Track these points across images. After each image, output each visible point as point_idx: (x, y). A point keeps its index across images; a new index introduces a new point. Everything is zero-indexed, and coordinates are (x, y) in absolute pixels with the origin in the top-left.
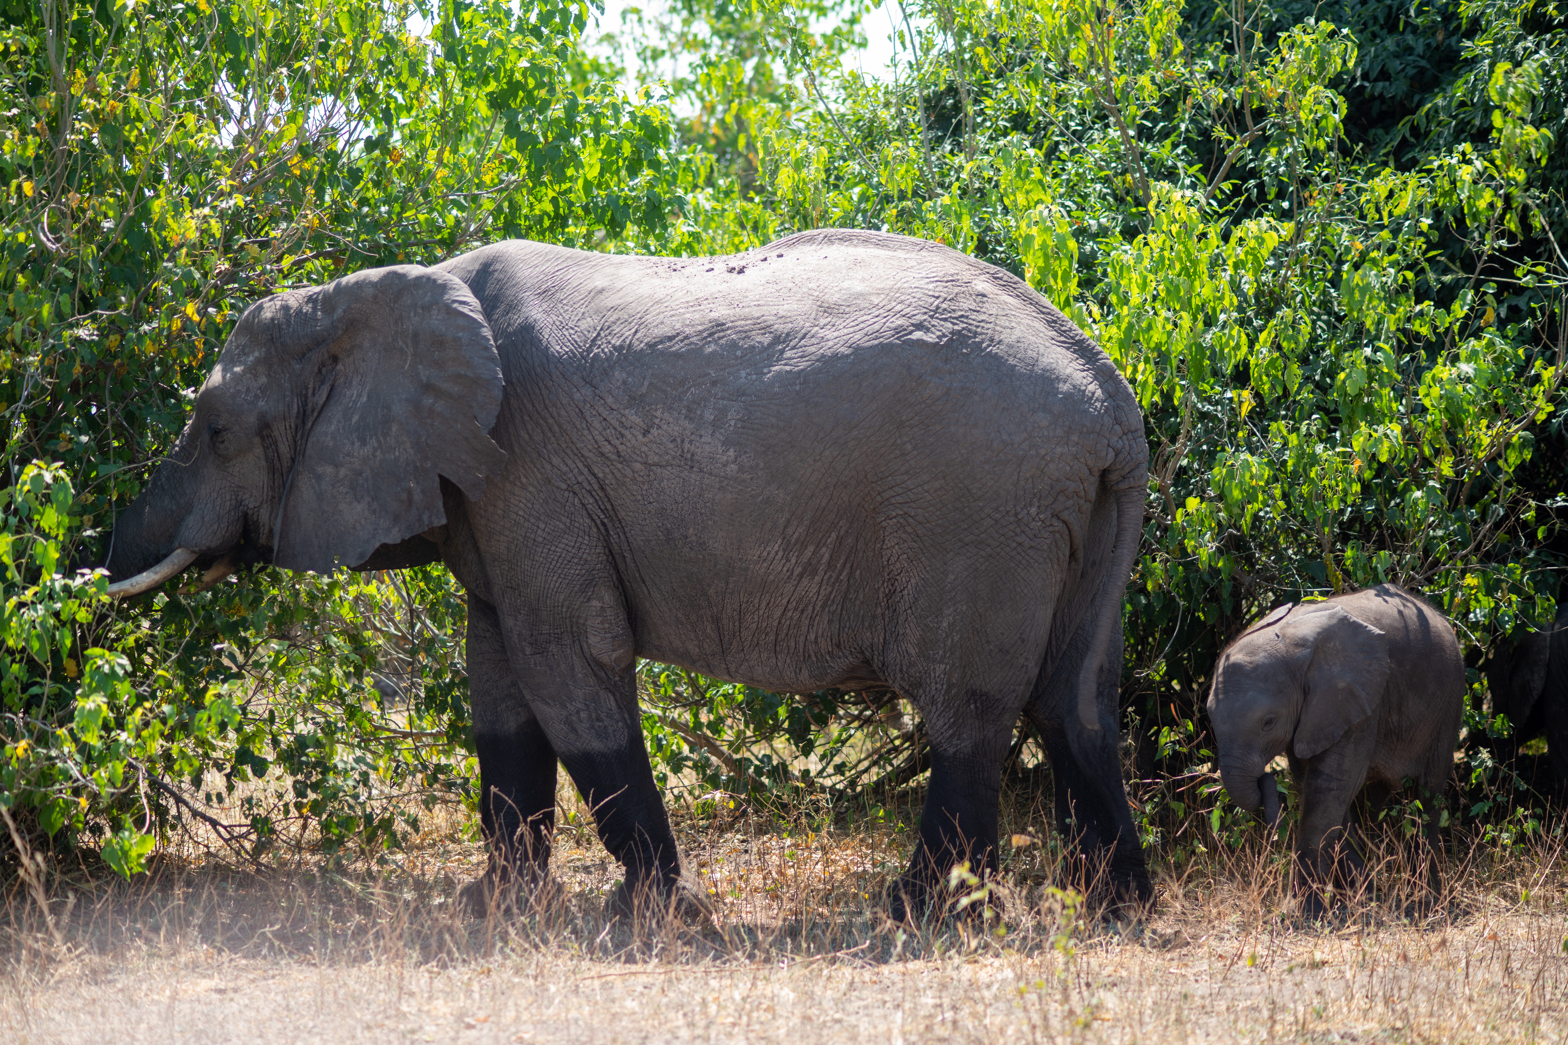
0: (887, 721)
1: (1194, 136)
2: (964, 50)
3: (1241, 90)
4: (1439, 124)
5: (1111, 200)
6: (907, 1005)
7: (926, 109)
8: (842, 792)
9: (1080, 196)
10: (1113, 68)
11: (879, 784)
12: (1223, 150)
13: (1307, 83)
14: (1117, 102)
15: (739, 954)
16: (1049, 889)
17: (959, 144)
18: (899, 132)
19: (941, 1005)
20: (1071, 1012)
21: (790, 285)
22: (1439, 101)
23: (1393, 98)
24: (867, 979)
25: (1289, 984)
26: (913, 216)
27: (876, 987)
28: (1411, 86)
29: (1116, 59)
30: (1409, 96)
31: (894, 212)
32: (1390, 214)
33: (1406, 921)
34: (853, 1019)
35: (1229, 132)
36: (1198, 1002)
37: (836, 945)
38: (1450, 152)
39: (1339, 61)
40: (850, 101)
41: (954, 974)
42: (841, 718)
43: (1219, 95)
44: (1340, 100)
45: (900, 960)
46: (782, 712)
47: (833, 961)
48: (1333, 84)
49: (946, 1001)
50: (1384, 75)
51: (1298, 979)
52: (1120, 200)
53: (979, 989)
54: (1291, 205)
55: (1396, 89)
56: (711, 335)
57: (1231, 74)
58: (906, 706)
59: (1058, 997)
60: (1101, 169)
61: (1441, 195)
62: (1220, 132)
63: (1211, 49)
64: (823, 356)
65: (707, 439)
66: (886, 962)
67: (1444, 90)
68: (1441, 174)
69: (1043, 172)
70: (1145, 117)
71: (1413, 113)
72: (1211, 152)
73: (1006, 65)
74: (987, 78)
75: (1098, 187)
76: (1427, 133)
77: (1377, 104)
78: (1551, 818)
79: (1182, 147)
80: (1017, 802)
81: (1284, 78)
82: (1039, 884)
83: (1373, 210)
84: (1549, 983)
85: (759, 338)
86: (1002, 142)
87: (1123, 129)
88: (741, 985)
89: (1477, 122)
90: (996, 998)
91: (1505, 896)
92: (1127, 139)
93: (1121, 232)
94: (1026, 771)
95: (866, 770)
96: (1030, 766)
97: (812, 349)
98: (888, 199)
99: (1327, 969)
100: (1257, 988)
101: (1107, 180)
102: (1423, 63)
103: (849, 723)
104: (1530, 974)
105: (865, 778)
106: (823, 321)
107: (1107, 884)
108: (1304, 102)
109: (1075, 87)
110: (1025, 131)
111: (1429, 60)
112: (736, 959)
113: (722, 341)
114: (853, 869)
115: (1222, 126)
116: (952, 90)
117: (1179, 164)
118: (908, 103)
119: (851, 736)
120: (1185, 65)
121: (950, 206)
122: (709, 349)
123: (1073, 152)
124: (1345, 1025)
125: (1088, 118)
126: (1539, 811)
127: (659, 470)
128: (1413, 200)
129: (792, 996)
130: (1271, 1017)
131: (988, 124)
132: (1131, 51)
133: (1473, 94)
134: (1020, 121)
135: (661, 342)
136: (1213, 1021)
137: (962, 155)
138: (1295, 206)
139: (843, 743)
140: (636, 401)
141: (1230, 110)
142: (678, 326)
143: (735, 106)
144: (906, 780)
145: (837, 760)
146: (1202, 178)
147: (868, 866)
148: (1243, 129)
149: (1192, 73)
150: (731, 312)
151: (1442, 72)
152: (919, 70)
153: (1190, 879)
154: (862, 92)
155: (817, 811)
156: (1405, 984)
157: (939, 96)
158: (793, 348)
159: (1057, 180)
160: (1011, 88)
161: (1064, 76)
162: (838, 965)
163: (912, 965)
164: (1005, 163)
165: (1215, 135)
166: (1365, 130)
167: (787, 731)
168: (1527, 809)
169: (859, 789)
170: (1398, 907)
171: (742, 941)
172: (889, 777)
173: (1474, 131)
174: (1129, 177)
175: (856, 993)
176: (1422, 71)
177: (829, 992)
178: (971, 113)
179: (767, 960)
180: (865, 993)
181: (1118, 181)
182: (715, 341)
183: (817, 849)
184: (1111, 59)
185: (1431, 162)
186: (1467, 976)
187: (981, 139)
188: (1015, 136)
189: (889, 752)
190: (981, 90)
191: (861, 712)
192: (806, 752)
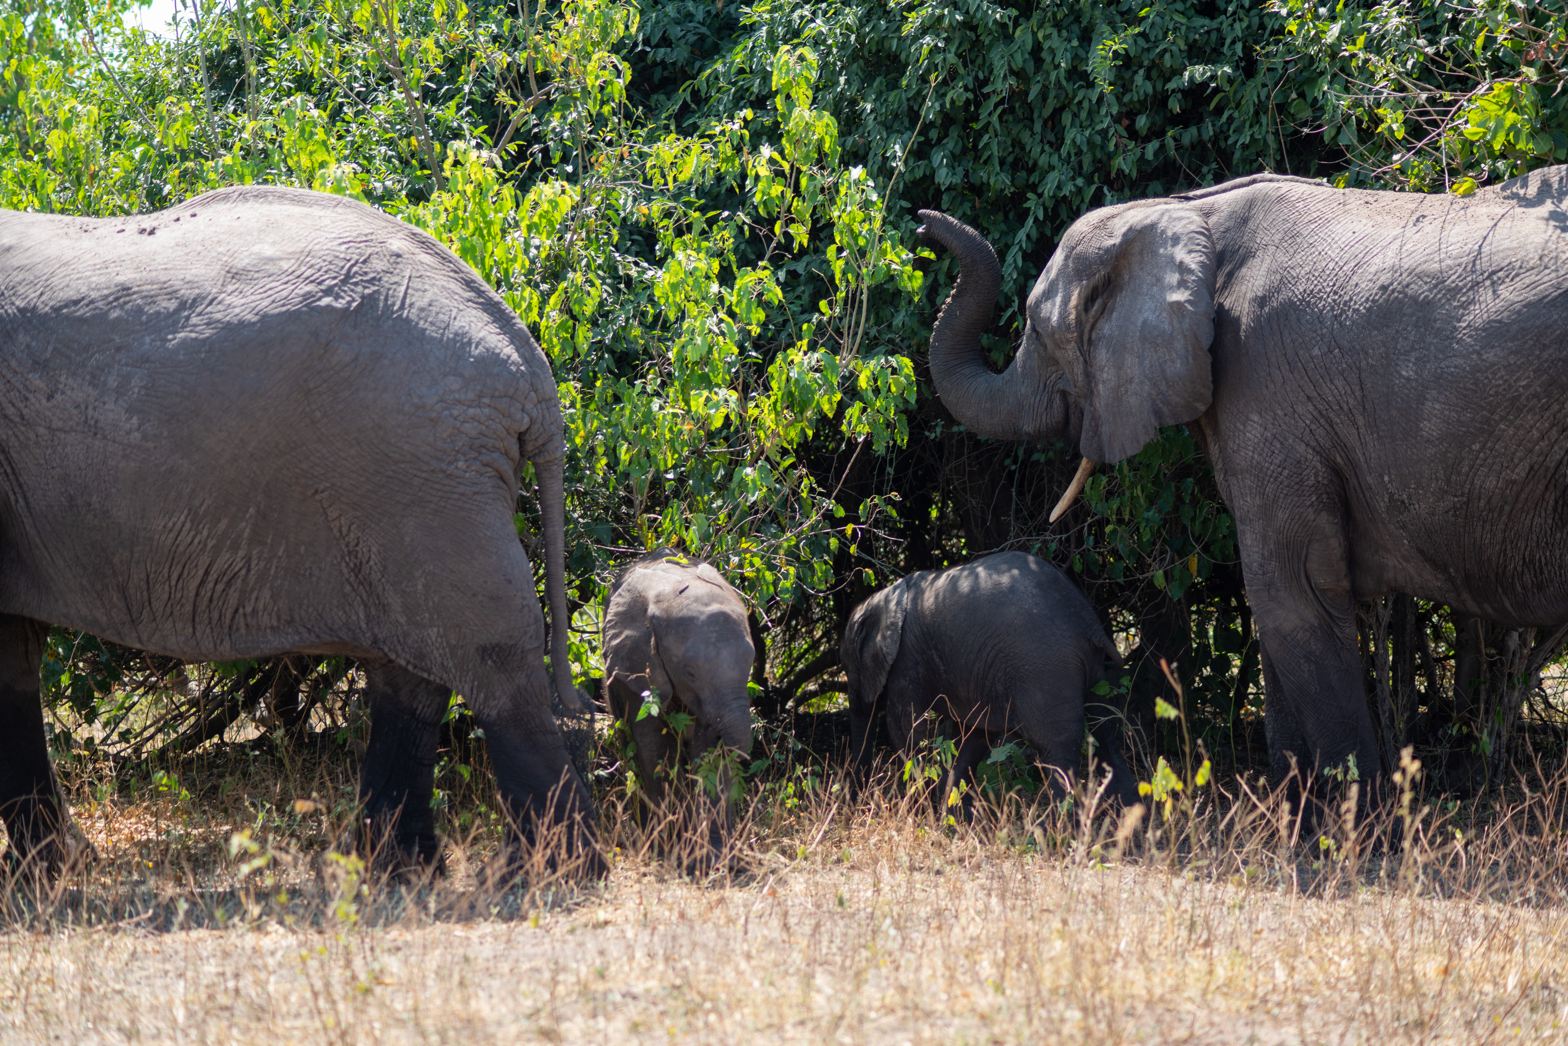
0: (172, 688)
1: (477, 98)
2: (247, 10)
3: (525, 55)
4: (719, 90)
5: (397, 162)
6: (190, 974)
7: (208, 69)
8: (126, 759)
9: (365, 158)
10: (397, 28)
11: (163, 751)
12: (508, 114)
13: (590, 49)
14: (402, 65)
15: (18, 926)
16: (331, 855)
17: (242, 104)
18: (181, 91)
19: (223, 974)
20: (354, 978)
21: (199, 248)
22: (719, 66)
23: (674, 64)
24: (150, 949)
25: (572, 945)
26: (196, 177)
27: (159, 957)
28: (692, 52)
29: (400, 21)
30: (690, 63)
31: (177, 172)
32: (675, 179)
33: (687, 879)
34: (134, 990)
35: (513, 97)
36: (481, 963)
37: (117, 914)
38: (731, 118)
39: (622, 27)
40: (131, 59)
41: (238, 942)
42: (125, 685)
43: (503, 58)
44: (624, 66)
45: (182, 928)
46: (65, 680)
47: (115, 931)
48: (616, 49)
49: (229, 971)
50: (665, 41)
51: (579, 939)
52: (406, 163)
53: (262, 956)
54: (575, 169)
55: (679, 54)
56: (116, 299)
57: (516, 38)
58: (191, 671)
59: (342, 963)
60: (386, 131)
61: (723, 161)
62: (503, 97)
63: (495, 12)
64: (229, 323)
65: (110, 406)
66: (168, 931)
67: (724, 57)
68: (725, 139)
69: (328, 132)
70: (430, 79)
71: (694, 78)
72: (496, 116)
73: (289, 25)
74: (270, 39)
75: (383, 149)
76: (707, 100)
77: (659, 69)
78: (829, 776)
79: (466, 109)
80: (304, 767)
81: (568, 43)
82: (324, 849)
83: (658, 176)
84: (825, 939)
85: (165, 304)
86: (285, 102)
87: (407, 91)
88: (20, 958)
89: (755, 89)
90: (280, 965)
91: (783, 852)
92: (411, 101)
93: (407, 196)
94: (312, 735)
95: (152, 737)
96: (318, 730)
97: (219, 316)
98: (170, 160)
99: (610, 929)
100: (539, 950)
101: (391, 143)
102: (704, 30)
103: (134, 690)
104: (808, 930)
105: (148, 746)
106: (230, 288)
107: (393, 848)
108: (589, 68)
109: (358, 48)
110: (310, 92)
111: (709, 27)
112: (16, 931)
113: (128, 306)
114: (137, 837)
115: (506, 90)
116: (235, 49)
117: (465, 126)
118: (190, 62)
119: (134, 704)
120: (469, 27)
121: (232, 166)
122: (115, 314)
123: (357, 114)
124: (627, 984)
125: (372, 81)
126: (817, 768)
127: (63, 436)
128: (697, 166)
129: (72, 967)
130: (553, 979)
131: (272, 84)
132: (415, 13)
133: (751, 60)
134: (303, 83)
135: (66, 306)
136: (496, 983)
137: (246, 116)
138: (580, 170)
139: (129, 709)
140: (40, 366)
141: (514, 74)
142: (84, 289)
143: (14, 62)
144: (193, 747)
145: (123, 727)
146: (488, 139)
147: (152, 834)
148: (528, 93)
149: (476, 37)
150: (138, 276)
151: (722, 39)
152: (201, 30)
153: (476, 840)
154: (143, 50)
155: (100, 779)
156: (684, 941)
157: (222, 56)
158: (199, 314)
159: (342, 142)
160: (294, 49)
161: (347, 37)
162: (120, 934)
163: (194, 934)
164: (288, 124)
165: (497, 100)
166: (647, 96)
167: (70, 698)
168: (806, 766)
169: (144, 756)
170: (679, 865)
171: (21, 913)
172: (175, 744)
173: (753, 98)
174: (413, 140)
175: (138, 963)
176: (702, 38)
177: (110, 963)
178: (254, 73)
179: (48, 932)
180: (149, 963)
181: (403, 144)
182: (121, 307)
183: (100, 818)
184: (395, 22)
185: (712, 128)
186: (746, 933)
187: (264, 100)
188: (298, 98)
189: (174, 718)
190: (264, 50)
191: (146, 679)
192: (90, 721)
